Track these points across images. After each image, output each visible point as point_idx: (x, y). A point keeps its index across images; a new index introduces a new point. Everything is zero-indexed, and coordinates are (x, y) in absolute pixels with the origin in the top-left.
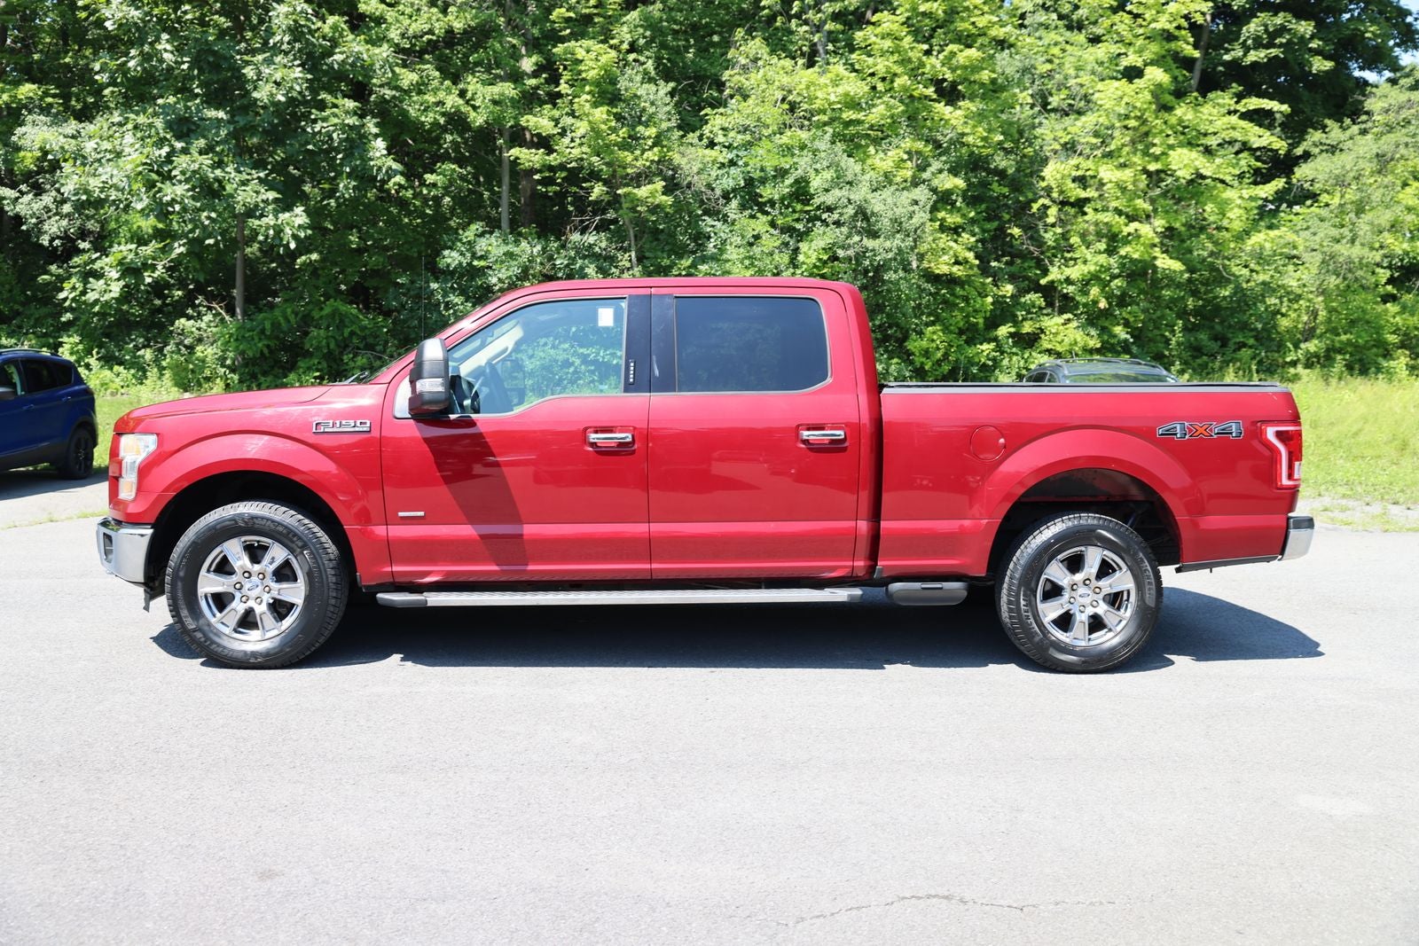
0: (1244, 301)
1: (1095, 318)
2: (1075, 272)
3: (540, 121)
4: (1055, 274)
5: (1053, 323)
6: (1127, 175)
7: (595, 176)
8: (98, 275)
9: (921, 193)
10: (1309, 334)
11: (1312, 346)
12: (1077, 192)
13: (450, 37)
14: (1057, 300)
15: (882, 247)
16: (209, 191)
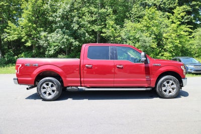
0: (187, 50)
1: (171, 52)
2: (168, 47)
3: (104, 30)
4: (165, 47)
5: (165, 53)
6: (175, 35)
7: (111, 37)
8: (50, 50)
9: (151, 38)
10: (196, 54)
11: (196, 55)
12: (167, 37)
13: (93, 21)
14: (165, 50)
15: (148, 44)
16: (67, 40)
